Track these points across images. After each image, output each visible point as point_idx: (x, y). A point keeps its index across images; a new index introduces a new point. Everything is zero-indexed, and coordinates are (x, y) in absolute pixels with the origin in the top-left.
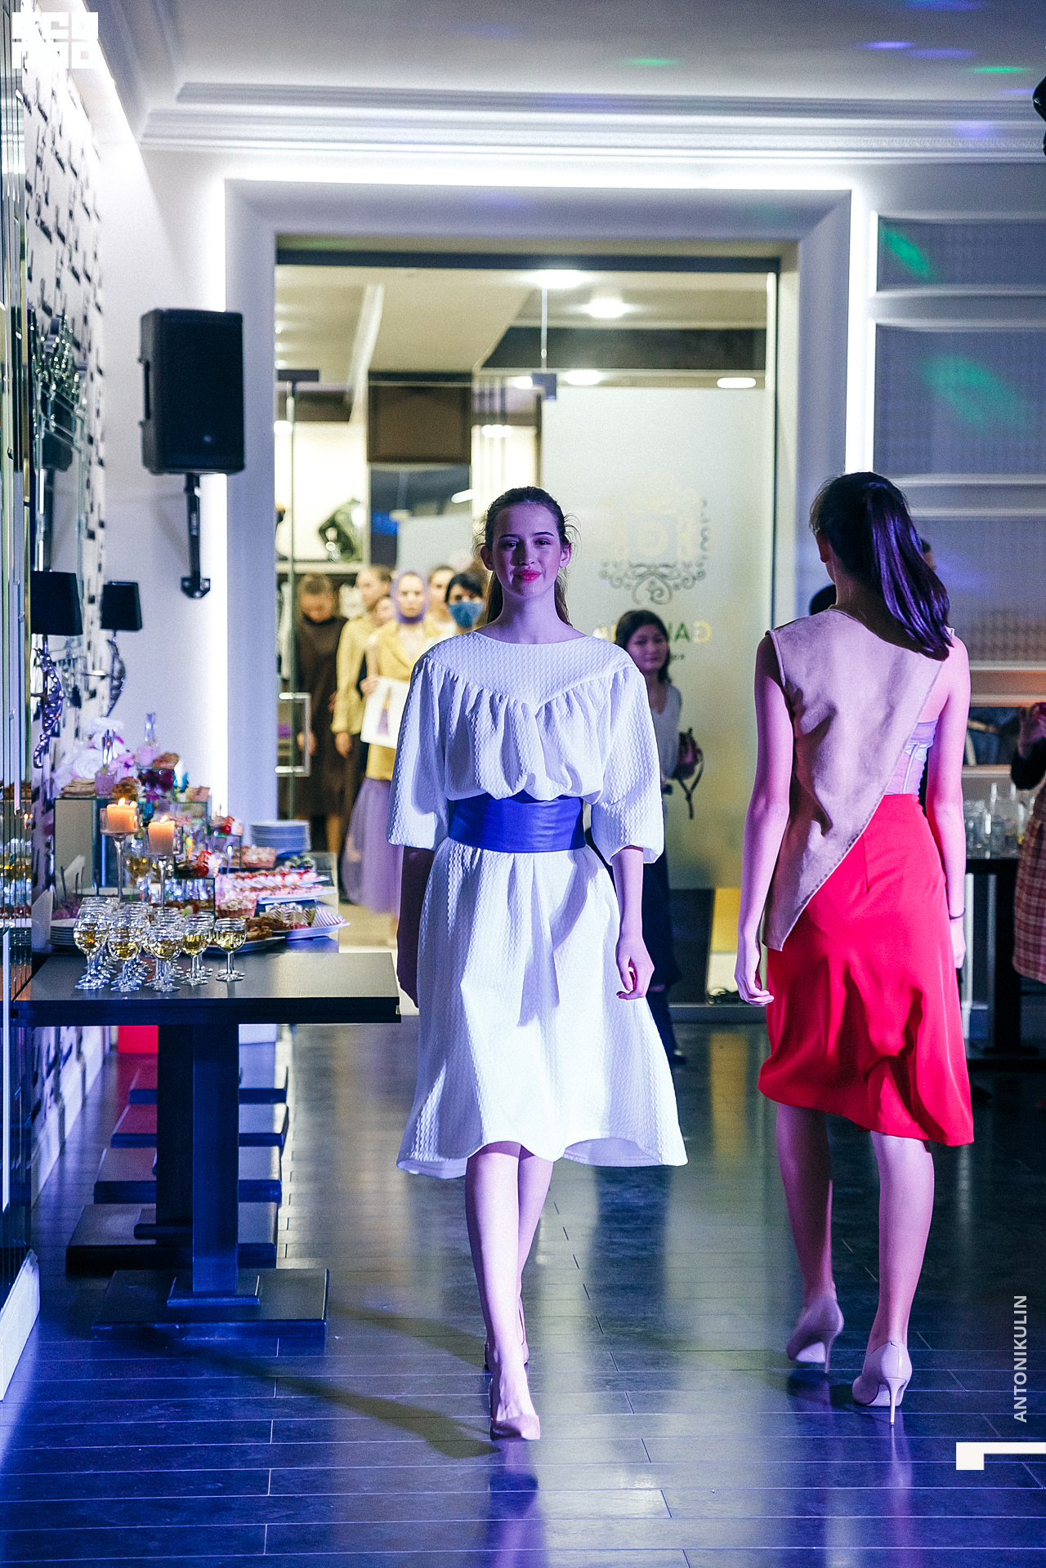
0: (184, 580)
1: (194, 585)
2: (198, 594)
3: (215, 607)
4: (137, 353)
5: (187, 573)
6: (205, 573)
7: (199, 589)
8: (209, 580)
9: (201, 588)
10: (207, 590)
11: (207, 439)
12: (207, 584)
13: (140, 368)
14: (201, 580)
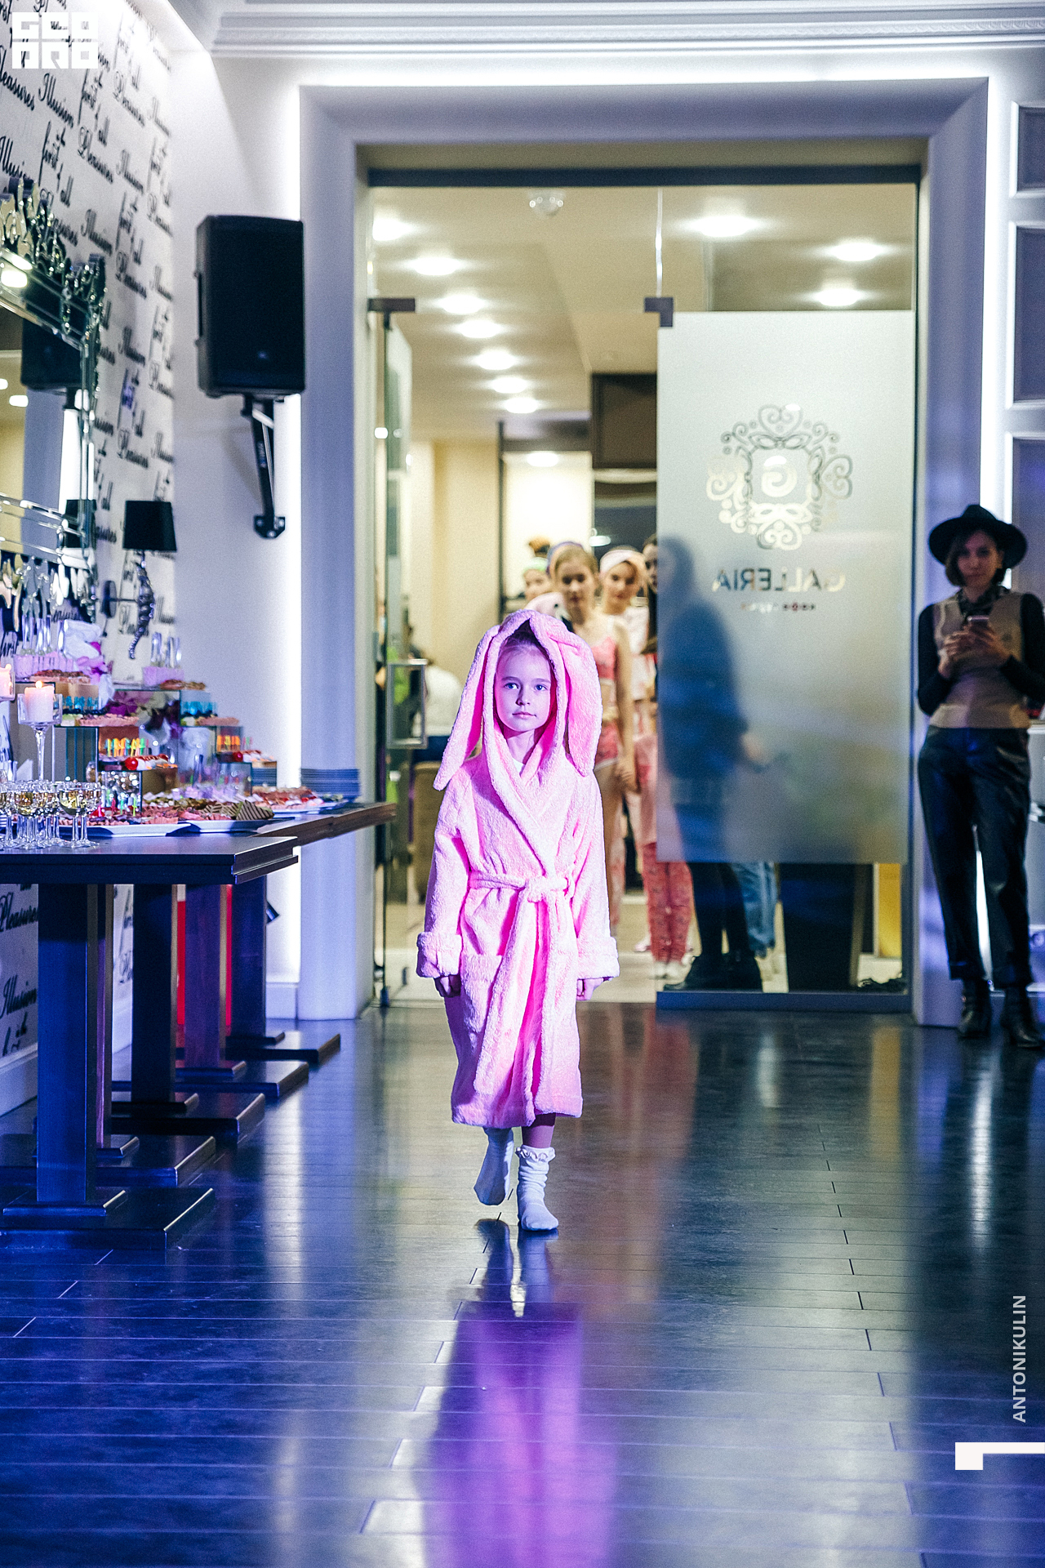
0: (257, 518)
1: (268, 525)
2: (272, 534)
3: (290, 547)
4: (193, 268)
5: (260, 511)
6: (278, 512)
7: (272, 529)
8: (283, 519)
9: (276, 527)
10: (282, 529)
11: (262, 355)
12: (281, 523)
13: (194, 282)
14: (275, 519)
